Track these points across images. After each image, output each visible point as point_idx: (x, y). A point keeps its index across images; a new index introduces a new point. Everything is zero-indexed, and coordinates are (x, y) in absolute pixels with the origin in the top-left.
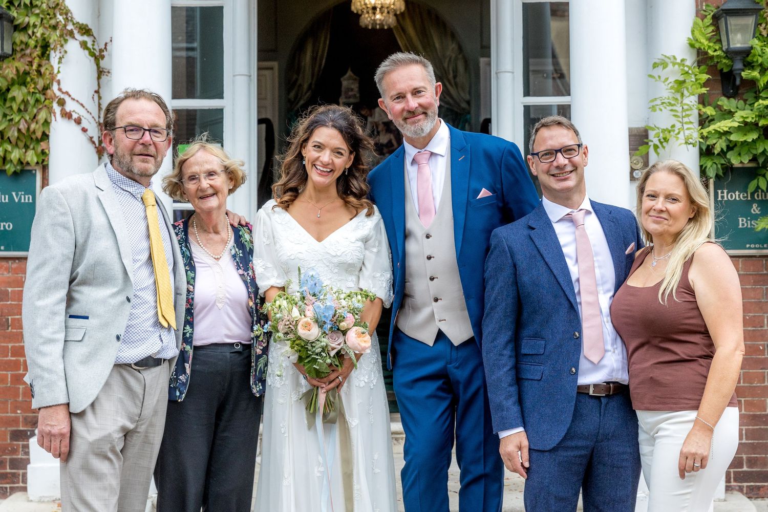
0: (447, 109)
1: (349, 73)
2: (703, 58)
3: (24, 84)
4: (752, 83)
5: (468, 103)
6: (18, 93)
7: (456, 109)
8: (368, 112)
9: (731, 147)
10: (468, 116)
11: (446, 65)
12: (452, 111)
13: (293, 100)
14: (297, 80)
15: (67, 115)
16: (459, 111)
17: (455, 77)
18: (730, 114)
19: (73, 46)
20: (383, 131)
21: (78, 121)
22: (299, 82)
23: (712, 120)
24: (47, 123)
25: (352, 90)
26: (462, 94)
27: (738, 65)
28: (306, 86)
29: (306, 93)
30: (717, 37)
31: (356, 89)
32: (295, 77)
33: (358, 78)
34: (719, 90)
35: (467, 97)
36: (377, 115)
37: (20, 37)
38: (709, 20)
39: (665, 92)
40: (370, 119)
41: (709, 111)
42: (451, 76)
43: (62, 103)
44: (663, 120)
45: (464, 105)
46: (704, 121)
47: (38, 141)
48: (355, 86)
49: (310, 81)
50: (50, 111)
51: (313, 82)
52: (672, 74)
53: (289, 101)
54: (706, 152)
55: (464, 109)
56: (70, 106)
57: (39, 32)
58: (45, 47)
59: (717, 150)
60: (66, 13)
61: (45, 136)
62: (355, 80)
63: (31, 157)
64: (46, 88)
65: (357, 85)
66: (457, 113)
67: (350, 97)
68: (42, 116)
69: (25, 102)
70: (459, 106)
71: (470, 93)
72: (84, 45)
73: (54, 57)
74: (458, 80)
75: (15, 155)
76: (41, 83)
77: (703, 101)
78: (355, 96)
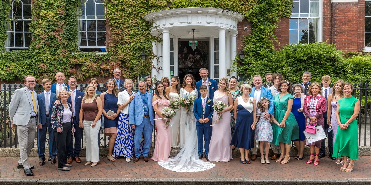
2: (237, 60)
3: (148, 63)
4: (244, 63)
6: (147, 65)
9: (241, 72)
15: (154, 68)
18: (240, 68)
19: (155, 58)
21: (155, 69)
23: (239, 68)
24: (151, 69)
27: (242, 61)
30: (239, 57)
34: (240, 64)
37: (147, 57)
38: (238, 55)
39: (232, 65)
41: (238, 67)
43: (153, 66)
44: (232, 69)
46: (237, 68)
47: (150, 71)
50: (152, 67)
52: (233, 63)
54: (237, 72)
56: (154, 66)
57: (150, 57)
58: (151, 58)
59: (239, 72)
60: (153, 54)
61: (151, 70)
63: (149, 73)
64: (151, 64)
68: (151, 68)
69: (148, 66)
72: (156, 58)
73: (152, 60)
75: (147, 73)
76: (150, 63)
77: (237, 66)
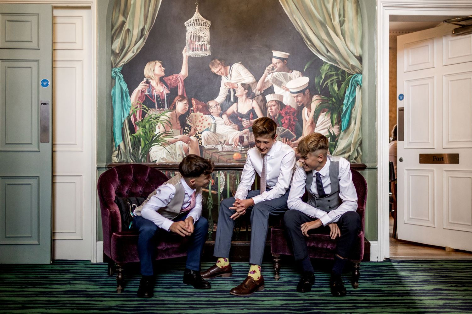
0: (331, 66)
1: (197, 15)
5: (360, 59)
7: (342, 67)
8: (222, 70)
10: (360, 77)
11: (330, 6)
12: (337, 69)
13: (118, 52)
14: (124, 23)
16: (346, 70)
17: (342, 23)
20: (242, 96)
22: (126, 27)
25: (200, 38)
26: (352, 48)
28: (136, 32)
29: (136, 43)
31: (206, 38)
32: (121, 19)
33: (209, 23)
35: (358, 52)
36: (234, 73)
40: (224, 80)
42: (336, 22)
45: (354, 62)
48: (205, 33)
49: (141, 27)
51: (147, 27)
53: (113, 52)
55: (353, 67)
62: (204, 24)
65: (208, 32)
66: (343, 72)
67: (196, 49)
70: (348, 63)
71: (362, 46)
74: (346, 26)
78: (204, 47)
